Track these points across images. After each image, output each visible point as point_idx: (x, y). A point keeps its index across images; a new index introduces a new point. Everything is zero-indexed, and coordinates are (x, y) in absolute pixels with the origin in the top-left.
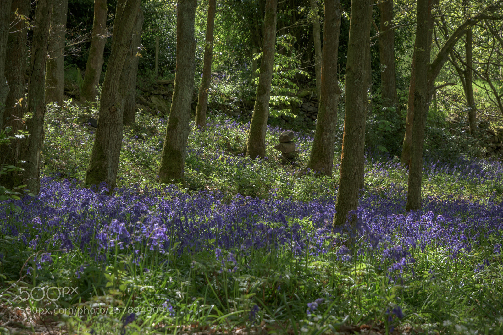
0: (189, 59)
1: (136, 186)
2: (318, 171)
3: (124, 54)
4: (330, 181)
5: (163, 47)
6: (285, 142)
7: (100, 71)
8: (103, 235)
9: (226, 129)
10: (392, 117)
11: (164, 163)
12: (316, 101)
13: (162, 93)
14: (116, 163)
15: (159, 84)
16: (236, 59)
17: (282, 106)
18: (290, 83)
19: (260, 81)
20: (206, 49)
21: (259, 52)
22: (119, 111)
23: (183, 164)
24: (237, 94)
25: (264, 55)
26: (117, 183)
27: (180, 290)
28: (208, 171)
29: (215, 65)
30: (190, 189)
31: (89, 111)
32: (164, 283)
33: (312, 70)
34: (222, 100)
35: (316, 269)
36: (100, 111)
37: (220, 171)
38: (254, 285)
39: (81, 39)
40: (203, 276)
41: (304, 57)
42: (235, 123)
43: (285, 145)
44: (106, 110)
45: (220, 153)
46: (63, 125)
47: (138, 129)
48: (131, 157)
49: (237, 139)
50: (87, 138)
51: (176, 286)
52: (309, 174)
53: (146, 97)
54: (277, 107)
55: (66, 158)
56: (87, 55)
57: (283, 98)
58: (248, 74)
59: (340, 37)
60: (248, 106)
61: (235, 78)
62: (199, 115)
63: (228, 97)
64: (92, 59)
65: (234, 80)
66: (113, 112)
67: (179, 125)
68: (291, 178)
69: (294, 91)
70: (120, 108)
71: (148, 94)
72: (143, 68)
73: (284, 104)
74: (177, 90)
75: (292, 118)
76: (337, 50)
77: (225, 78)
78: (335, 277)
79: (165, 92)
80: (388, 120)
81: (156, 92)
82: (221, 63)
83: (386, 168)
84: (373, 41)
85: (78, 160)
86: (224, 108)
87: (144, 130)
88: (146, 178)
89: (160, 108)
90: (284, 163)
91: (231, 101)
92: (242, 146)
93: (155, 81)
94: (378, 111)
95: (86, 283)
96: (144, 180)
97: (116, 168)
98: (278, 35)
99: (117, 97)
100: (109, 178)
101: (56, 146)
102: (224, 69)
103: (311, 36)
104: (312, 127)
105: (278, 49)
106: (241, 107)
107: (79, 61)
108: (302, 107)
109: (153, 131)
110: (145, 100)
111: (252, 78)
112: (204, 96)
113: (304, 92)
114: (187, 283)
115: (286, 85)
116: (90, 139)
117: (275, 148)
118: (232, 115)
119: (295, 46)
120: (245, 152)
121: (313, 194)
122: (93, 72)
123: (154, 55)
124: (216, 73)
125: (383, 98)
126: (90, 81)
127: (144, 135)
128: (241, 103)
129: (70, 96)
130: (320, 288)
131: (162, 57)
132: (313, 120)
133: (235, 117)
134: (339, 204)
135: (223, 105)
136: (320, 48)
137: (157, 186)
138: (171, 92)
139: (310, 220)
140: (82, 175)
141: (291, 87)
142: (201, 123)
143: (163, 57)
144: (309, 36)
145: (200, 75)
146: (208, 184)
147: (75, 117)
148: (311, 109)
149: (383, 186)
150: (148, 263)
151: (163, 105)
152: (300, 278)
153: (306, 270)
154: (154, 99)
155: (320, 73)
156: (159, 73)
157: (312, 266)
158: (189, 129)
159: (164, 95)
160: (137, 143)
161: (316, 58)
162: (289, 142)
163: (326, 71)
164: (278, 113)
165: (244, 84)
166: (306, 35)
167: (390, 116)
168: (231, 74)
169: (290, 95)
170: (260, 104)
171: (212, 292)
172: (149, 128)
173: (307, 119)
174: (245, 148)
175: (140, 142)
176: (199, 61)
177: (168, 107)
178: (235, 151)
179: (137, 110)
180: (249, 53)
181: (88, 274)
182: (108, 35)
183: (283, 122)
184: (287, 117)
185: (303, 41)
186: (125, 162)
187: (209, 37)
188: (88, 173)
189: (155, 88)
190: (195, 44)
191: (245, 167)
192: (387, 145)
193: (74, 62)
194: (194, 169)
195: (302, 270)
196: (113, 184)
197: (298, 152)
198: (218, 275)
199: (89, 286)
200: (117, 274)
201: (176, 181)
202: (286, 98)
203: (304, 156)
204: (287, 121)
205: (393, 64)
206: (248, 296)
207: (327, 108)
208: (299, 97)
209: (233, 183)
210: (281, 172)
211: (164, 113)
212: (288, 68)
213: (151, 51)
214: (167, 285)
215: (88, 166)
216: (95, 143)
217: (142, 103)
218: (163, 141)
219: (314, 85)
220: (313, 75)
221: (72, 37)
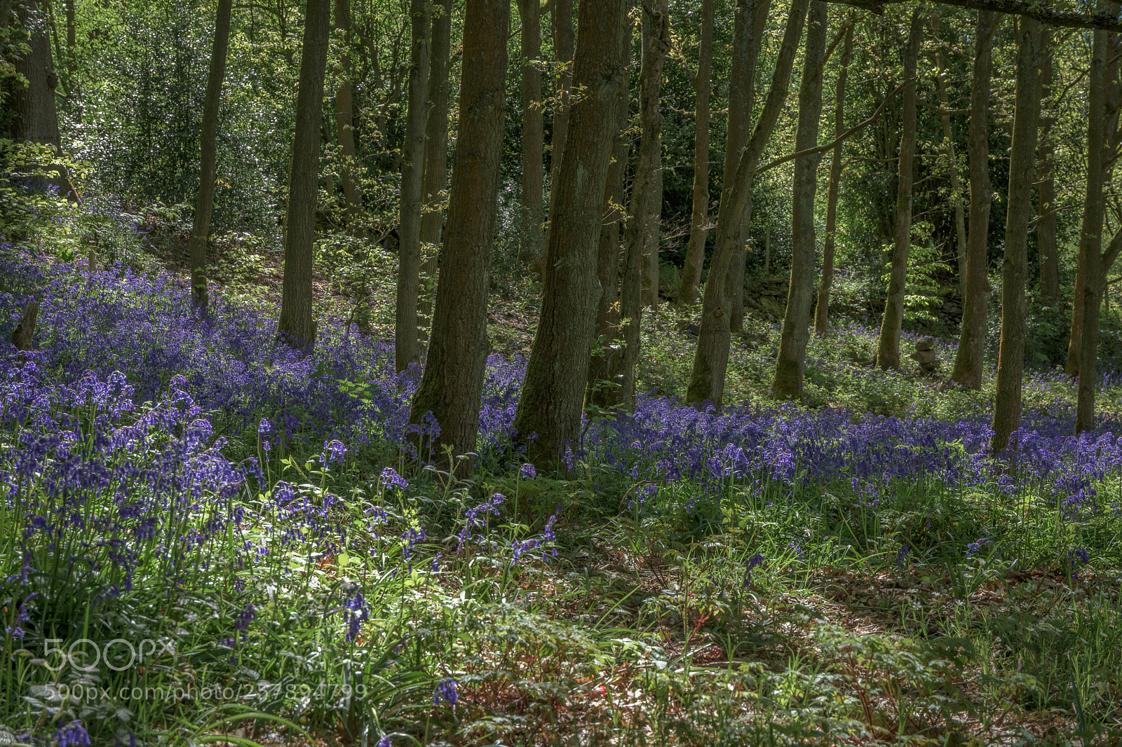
0: (807, 252)
1: (746, 404)
2: (964, 384)
3: (731, 249)
4: (979, 396)
5: (774, 240)
6: (924, 348)
7: (701, 268)
8: (716, 462)
9: (851, 335)
10: (1054, 318)
11: (778, 376)
12: (960, 300)
13: (774, 293)
14: (722, 376)
15: (771, 283)
16: (863, 252)
17: (918, 307)
18: (929, 280)
19: (893, 277)
20: (827, 239)
21: (890, 242)
22: (725, 316)
23: (801, 377)
24: (864, 293)
25: (897, 246)
26: (724, 400)
27: (809, 527)
28: (831, 385)
29: (837, 260)
30: (811, 407)
31: (689, 317)
32: (790, 519)
33: (955, 264)
34: (845, 301)
35: (972, 503)
36: (703, 315)
37: (845, 385)
38: (898, 521)
39: (679, 231)
40: (836, 511)
41: (945, 249)
42: (862, 328)
43: (923, 353)
44: (710, 314)
45: (845, 364)
46: (658, 333)
47: (746, 337)
48: (740, 369)
49: (865, 348)
50: (687, 347)
51: (803, 523)
52: (953, 388)
53: (755, 299)
54: (913, 309)
55: (662, 372)
56: (686, 250)
57: (919, 298)
58: (876, 269)
59: (990, 223)
60: (877, 308)
61: (862, 274)
62: (818, 319)
63: (853, 298)
64: (691, 254)
65: (860, 276)
66: (718, 317)
67: (796, 332)
68: (931, 393)
69: (934, 289)
70: (727, 312)
71: (757, 295)
72: (751, 264)
73: (921, 305)
74: (793, 290)
75: (931, 322)
76: (986, 239)
77: (849, 274)
78: (996, 512)
79: (778, 293)
80: (1049, 322)
81: (767, 292)
82: (844, 257)
83: (1047, 380)
84: (1031, 226)
85: (677, 373)
86: (848, 310)
87: (754, 338)
88: (757, 394)
89: (771, 311)
90: (922, 374)
91: (857, 302)
92: (871, 356)
93: (765, 280)
94: (1037, 311)
95: (697, 519)
96: (755, 398)
97: (722, 384)
98: (913, 222)
99: (723, 300)
100: (714, 395)
101: (651, 357)
102: (848, 264)
103: (953, 223)
104: (956, 331)
105: (912, 239)
106: (869, 309)
107: (676, 257)
108: (942, 308)
109: (764, 339)
110: (753, 302)
111: (881, 274)
112: (824, 297)
113: (946, 290)
114: (817, 518)
115: (924, 282)
116: (691, 349)
117: (911, 357)
118: (858, 318)
119: (934, 235)
120: (874, 362)
121: (959, 412)
122: (692, 270)
123: (764, 249)
124: (839, 270)
125: (1042, 295)
126: (689, 281)
127: (754, 343)
128: (869, 304)
129: (665, 299)
130: (978, 526)
131: (773, 251)
132: (957, 323)
133: (861, 321)
134: (996, 423)
135: (847, 307)
136: (964, 237)
137: (771, 404)
138: (786, 293)
139: (961, 443)
140: (682, 391)
141: (931, 284)
142: (821, 328)
143: (775, 251)
144: (951, 223)
145: (819, 272)
146: (831, 401)
147: (673, 324)
148: (954, 310)
149: (1045, 402)
150: (769, 496)
151: (775, 307)
152: (954, 513)
153: (961, 503)
154: (764, 301)
155: (965, 267)
156: (770, 270)
157: (967, 499)
158: (808, 336)
159: (776, 296)
160: (746, 352)
161: (959, 249)
162: (928, 350)
163: (972, 265)
164: (914, 315)
165: (872, 282)
166: (947, 222)
167: (1050, 318)
168: (857, 269)
169: (927, 294)
170: (892, 305)
171: (848, 531)
172: (759, 335)
173: (949, 322)
174: (875, 358)
175: (750, 351)
176: (817, 255)
177: (782, 311)
178: (864, 362)
179: (745, 314)
180: (878, 244)
181: (699, 508)
182: (710, 226)
183: (921, 325)
184: (925, 320)
185: (943, 228)
186: (733, 375)
187: (831, 227)
188: (690, 389)
189: (766, 288)
190: (814, 235)
191: (875, 380)
192: (1048, 353)
193: (669, 259)
194: (813, 383)
195: (955, 504)
196: (719, 400)
197: (939, 361)
198: (854, 509)
199: (701, 522)
200: (734, 508)
201: (793, 398)
202: (923, 297)
203: (947, 366)
204: (924, 325)
205: (1054, 255)
206: (893, 535)
207: (975, 308)
208: (939, 296)
209: (861, 400)
210: (920, 385)
211: (776, 317)
212: (925, 262)
213: (761, 245)
214: (793, 522)
215: (689, 381)
216: (697, 353)
217: (750, 306)
218: (776, 351)
219: (956, 282)
220: (956, 270)
221: (668, 230)
